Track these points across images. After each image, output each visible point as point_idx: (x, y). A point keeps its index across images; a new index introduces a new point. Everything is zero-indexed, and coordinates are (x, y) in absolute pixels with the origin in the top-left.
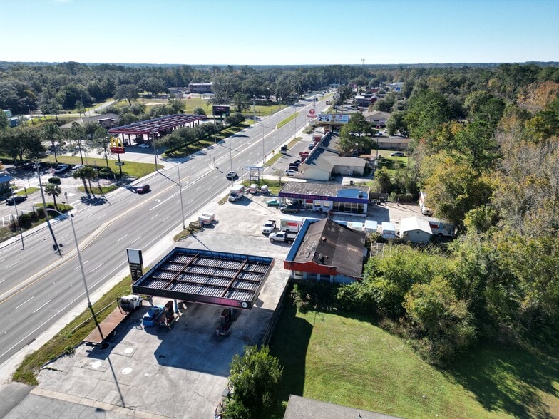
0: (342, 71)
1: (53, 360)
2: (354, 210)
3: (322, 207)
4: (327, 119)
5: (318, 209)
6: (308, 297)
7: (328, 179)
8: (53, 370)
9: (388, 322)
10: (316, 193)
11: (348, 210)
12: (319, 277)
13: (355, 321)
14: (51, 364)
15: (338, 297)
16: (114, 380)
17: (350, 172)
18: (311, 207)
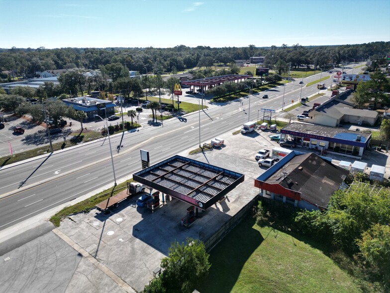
0: (383, 46)
1: (75, 214)
2: (349, 152)
3: (318, 146)
4: (351, 78)
5: (314, 147)
6: (268, 214)
7: (335, 125)
8: (72, 220)
9: (342, 256)
10: (315, 133)
11: (343, 151)
12: (284, 199)
13: (308, 246)
14: (73, 216)
15: (296, 220)
16: (99, 237)
17: (360, 121)
18: (308, 145)
